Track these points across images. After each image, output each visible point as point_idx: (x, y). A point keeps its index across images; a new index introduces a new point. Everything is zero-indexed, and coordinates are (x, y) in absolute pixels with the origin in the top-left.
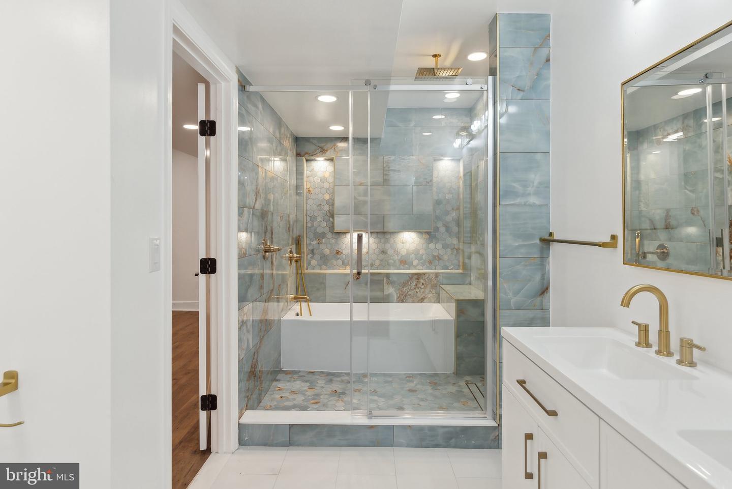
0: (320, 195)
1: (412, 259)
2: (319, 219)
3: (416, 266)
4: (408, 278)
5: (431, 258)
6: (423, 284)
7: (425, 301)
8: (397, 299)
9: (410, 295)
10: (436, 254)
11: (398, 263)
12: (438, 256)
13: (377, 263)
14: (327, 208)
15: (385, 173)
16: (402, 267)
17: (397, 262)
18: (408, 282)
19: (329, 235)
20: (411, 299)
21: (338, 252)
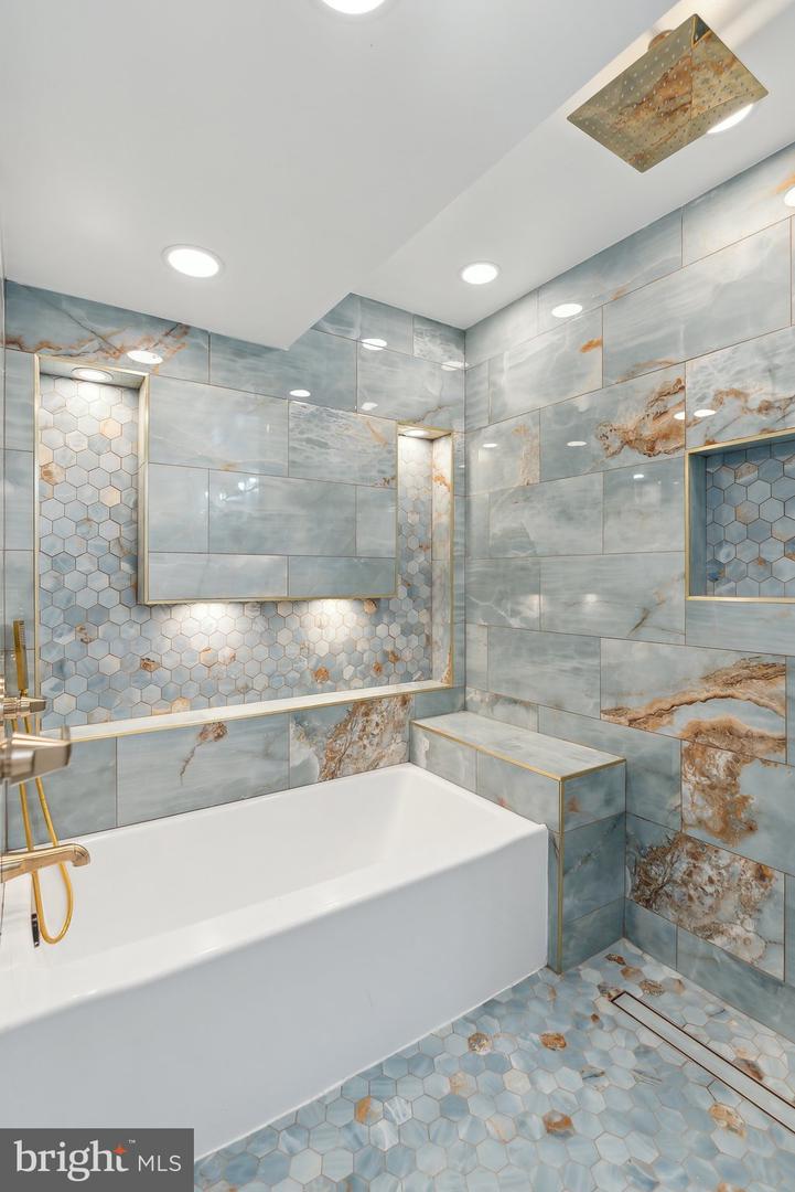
0: (88, 491)
1: (340, 664)
2: (85, 564)
3: (350, 680)
4: (346, 716)
5: (379, 658)
6: (377, 725)
7: (381, 764)
8: (321, 772)
9: (348, 756)
10: (389, 648)
11: (309, 677)
12: (393, 653)
13: (260, 682)
14: (110, 531)
15: (291, 444)
16: (320, 686)
17: (308, 673)
18: (346, 726)
19: (119, 614)
20: (351, 768)
21: (146, 664)
